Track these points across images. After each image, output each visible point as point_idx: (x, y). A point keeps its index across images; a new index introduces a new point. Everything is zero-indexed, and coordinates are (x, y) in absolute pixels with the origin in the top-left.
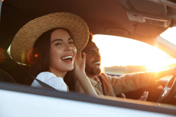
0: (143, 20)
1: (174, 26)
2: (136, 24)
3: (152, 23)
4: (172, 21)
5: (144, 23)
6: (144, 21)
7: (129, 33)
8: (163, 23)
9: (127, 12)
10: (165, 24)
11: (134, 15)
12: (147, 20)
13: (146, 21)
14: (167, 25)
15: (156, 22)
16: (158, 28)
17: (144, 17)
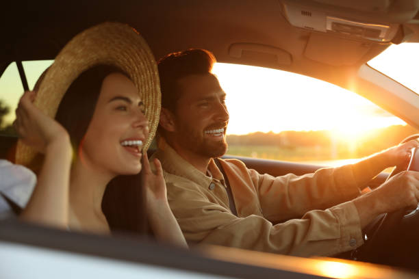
0: (327, 24)
1: (404, 41)
2: (307, 36)
3: (348, 34)
4: (401, 27)
5: (328, 31)
6: (329, 28)
7: (291, 57)
8: (376, 33)
9: (285, 6)
10: (380, 36)
11: (304, 13)
12: (338, 24)
13: (332, 26)
14: (385, 38)
15: (361, 30)
16: (364, 44)
17: (328, 17)
